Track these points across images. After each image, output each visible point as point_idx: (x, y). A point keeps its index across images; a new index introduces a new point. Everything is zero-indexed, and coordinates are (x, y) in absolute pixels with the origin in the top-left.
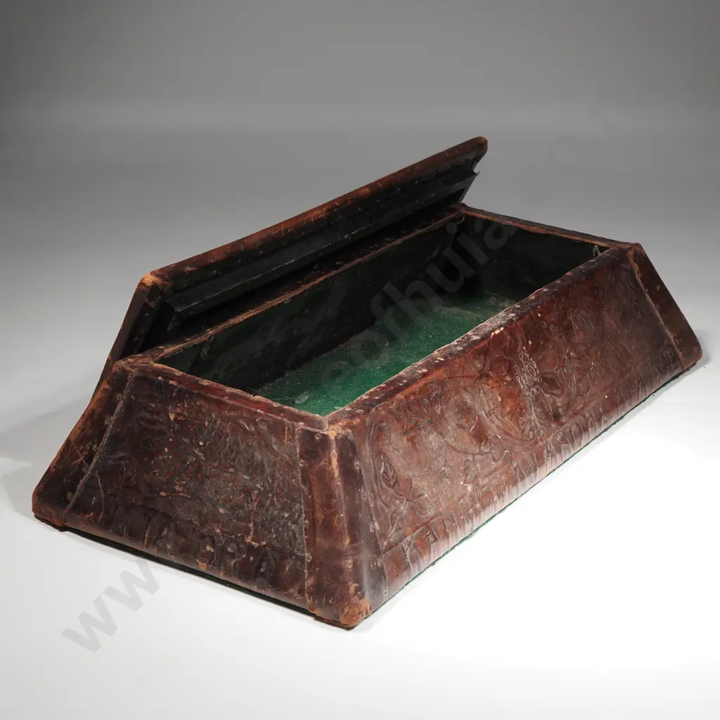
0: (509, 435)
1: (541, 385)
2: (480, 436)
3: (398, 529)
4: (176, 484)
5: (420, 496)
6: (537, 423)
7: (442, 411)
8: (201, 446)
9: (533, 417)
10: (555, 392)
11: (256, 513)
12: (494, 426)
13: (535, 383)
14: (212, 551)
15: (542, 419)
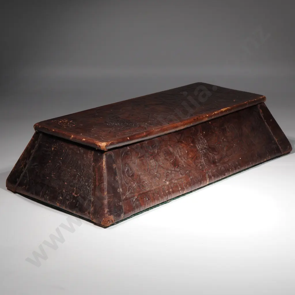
0: (190, 166)
1: (208, 150)
2: (175, 164)
3: (131, 193)
4: (52, 174)
5: (144, 182)
6: (204, 163)
7: (158, 152)
8: (61, 159)
9: (203, 160)
10: (215, 153)
11: (77, 184)
12: (182, 162)
13: (205, 148)
14: (62, 199)
15: (207, 162)
